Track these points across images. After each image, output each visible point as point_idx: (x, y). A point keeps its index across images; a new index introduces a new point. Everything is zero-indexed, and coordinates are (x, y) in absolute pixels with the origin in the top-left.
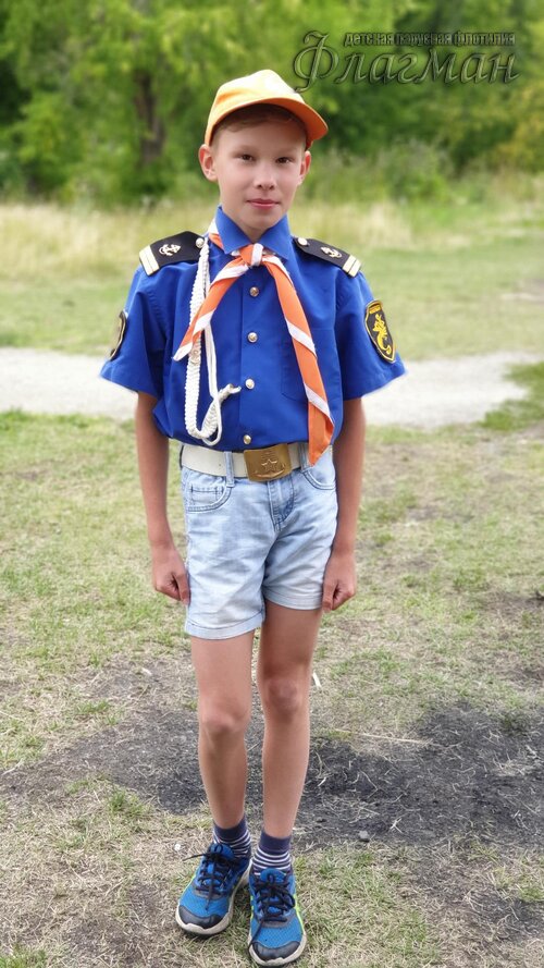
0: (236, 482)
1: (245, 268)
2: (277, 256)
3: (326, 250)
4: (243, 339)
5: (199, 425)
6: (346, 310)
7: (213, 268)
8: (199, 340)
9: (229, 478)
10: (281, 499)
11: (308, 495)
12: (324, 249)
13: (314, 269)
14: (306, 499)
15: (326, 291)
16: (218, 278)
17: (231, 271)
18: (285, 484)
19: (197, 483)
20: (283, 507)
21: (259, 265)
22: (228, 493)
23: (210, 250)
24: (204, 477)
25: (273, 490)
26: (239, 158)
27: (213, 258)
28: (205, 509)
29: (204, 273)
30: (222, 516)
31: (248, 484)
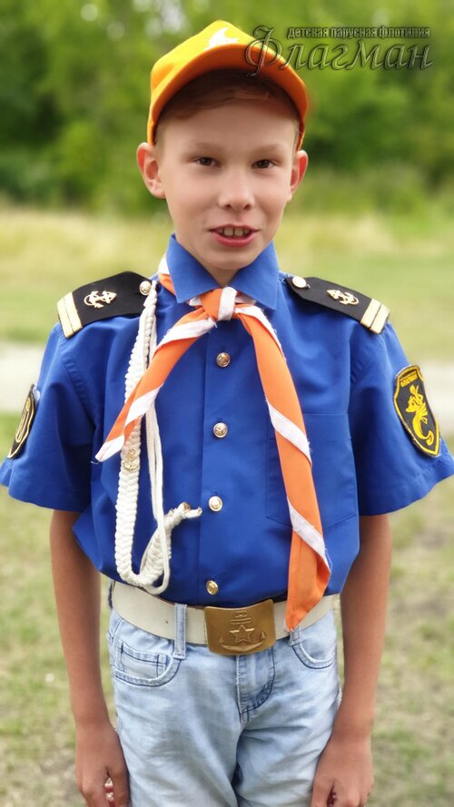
0: (188, 650)
1: (209, 324)
2: (258, 304)
3: (335, 294)
4: (206, 432)
5: (136, 569)
6: (364, 384)
7: (162, 323)
8: (137, 432)
9: (179, 645)
10: (254, 683)
11: (297, 679)
12: (331, 292)
13: (316, 323)
14: (292, 685)
15: (335, 355)
16: (167, 339)
17: (188, 329)
18: (263, 661)
19: (131, 641)
20: (255, 693)
21: (230, 318)
22: (176, 667)
23: (158, 298)
24: (142, 634)
25: (243, 670)
26: (195, 161)
27: (162, 311)
28: (139, 682)
29: (148, 332)
30: (164, 700)
31: (208, 656)
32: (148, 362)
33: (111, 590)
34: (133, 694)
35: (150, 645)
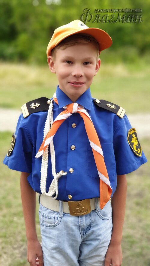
0: (64, 215)
1: (69, 114)
2: (85, 108)
3: (109, 105)
4: (68, 148)
5: (47, 191)
6: (118, 134)
7: (55, 114)
8: (47, 149)
9: (61, 213)
10: (85, 225)
11: (98, 223)
12: (108, 105)
13: (103, 114)
14: (97, 225)
15: (108, 125)
16: (56, 119)
17: (62, 116)
18: (88, 217)
19: (46, 213)
20: (86, 228)
21: (76, 113)
22: (60, 220)
23: (53, 105)
24: (49, 211)
25: (81, 220)
26: (65, 62)
27: (55, 109)
28: (49, 226)
29: (50, 117)
30: (56, 231)
31: (70, 216)
32: (50, 127)
33: (39, 197)
34: (47, 230)
35: (52, 214)
